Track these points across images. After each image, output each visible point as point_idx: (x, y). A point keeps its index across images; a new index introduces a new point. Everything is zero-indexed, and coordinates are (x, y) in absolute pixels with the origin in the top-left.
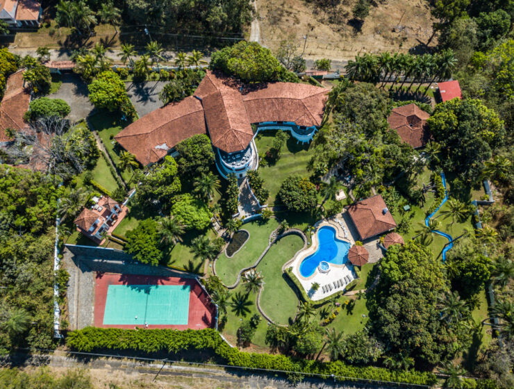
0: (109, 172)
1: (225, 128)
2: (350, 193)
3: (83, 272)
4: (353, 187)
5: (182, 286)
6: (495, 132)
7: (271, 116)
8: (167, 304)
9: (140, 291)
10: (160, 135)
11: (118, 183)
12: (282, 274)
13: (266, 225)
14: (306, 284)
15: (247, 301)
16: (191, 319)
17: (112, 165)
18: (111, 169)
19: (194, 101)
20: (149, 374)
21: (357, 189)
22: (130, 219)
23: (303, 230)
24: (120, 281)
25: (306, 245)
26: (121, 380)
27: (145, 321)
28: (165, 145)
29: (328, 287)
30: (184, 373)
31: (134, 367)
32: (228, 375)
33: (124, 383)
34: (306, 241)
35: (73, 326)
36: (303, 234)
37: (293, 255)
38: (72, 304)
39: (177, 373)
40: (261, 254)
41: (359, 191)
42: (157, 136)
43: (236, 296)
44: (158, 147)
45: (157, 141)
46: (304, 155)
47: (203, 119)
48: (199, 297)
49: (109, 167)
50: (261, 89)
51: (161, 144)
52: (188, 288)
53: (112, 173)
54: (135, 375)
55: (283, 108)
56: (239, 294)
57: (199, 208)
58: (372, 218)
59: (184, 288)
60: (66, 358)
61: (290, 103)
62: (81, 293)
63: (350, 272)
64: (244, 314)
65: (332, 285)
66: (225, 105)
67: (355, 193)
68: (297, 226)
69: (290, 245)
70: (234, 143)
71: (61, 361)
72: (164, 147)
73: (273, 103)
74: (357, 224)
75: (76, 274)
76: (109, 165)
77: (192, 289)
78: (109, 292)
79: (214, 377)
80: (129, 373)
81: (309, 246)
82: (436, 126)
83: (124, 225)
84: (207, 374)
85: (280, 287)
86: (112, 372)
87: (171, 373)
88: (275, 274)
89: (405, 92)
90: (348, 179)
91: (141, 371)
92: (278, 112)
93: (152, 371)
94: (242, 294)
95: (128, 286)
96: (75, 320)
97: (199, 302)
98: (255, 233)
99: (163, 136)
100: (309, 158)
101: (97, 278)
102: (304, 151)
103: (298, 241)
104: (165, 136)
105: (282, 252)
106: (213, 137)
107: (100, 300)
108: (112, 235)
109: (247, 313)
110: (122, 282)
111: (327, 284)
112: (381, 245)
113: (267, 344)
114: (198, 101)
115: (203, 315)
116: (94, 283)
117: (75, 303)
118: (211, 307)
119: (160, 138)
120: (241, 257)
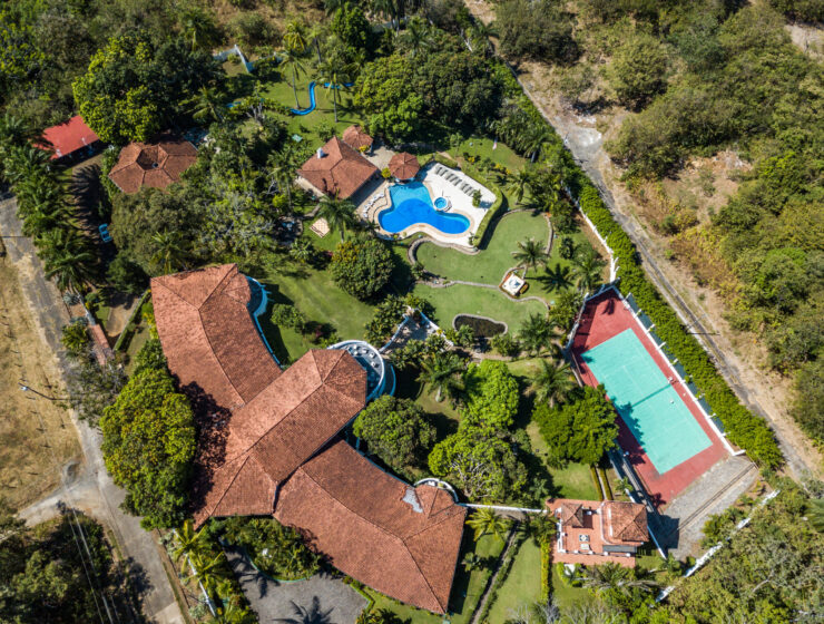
0: (507, 584)
1: (324, 396)
2: (311, 215)
3: (677, 521)
4: (298, 215)
5: (590, 366)
6: (136, 43)
7: (252, 346)
8: (626, 371)
9: (637, 420)
10: (393, 517)
11: (516, 553)
12: (482, 252)
13: (429, 300)
14: (478, 217)
15: (547, 275)
16: (620, 328)
17: (490, 591)
18: (499, 587)
19: (286, 500)
20: (717, 345)
21: (300, 209)
22: (560, 488)
23: (405, 250)
24: (644, 462)
25: (425, 239)
26: (751, 374)
27: (667, 387)
28: (406, 500)
29: (466, 189)
30: (682, 306)
31: (725, 368)
32: (643, 258)
33: (751, 368)
34: (418, 241)
35: (752, 475)
36: (412, 248)
37: (448, 250)
38: (729, 497)
39: (688, 313)
40: (474, 287)
41: (302, 205)
42: (400, 522)
43: (550, 291)
44: (417, 508)
45: (408, 516)
46: (286, 289)
47: (318, 460)
48: (587, 334)
49: (498, 592)
50: (202, 390)
51: (409, 506)
52: (587, 354)
53: (505, 578)
54: (732, 359)
55: (226, 333)
56: (545, 289)
57: (479, 380)
58: (342, 164)
59: (590, 360)
60: (789, 463)
61: (214, 324)
62: (706, 499)
63: (428, 172)
64: (566, 270)
65: (459, 185)
66: (277, 420)
67: (307, 209)
68: (405, 259)
69: (437, 260)
70: (345, 370)
71: (797, 467)
72: (410, 498)
73: (226, 353)
74: (361, 183)
75: (689, 526)
76: (495, 597)
77: (584, 349)
78: (669, 467)
79: (658, 272)
80: (737, 370)
81: (424, 235)
82: (153, 121)
83: (574, 491)
84: (662, 280)
85: (502, 245)
86: (753, 390)
87: (694, 320)
88: (488, 260)
89: (78, 207)
90: (289, 226)
91: (722, 358)
92: (240, 338)
93: (711, 343)
94: (543, 286)
95: (642, 443)
96: (744, 478)
97: (594, 330)
98: (449, 310)
99: (392, 511)
100: (288, 280)
101: (664, 503)
102: (281, 290)
103: (424, 253)
104: (391, 507)
105: (453, 264)
106: (351, 414)
107: (688, 473)
108: (603, 499)
109: (562, 268)
110: (643, 457)
111: (462, 192)
112: (369, 151)
113: (579, 231)
114: (284, 493)
115: (606, 315)
116: (674, 501)
117: (725, 497)
118: (589, 311)
119: (400, 514)
120: (496, 311)
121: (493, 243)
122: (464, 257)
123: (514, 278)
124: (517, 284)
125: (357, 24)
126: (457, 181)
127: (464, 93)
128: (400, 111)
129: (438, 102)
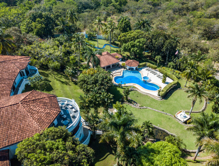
12: (165, 100)
29: (159, 77)
69: (138, 98)
81: (135, 88)
88: (168, 104)
111: (157, 77)
120: (171, 127)
121: (171, 98)
122: (153, 100)
123: (183, 113)
124: (185, 117)
125: (127, 25)
126: (155, 74)
127: (164, 42)
128: (135, 43)
129: (152, 45)
